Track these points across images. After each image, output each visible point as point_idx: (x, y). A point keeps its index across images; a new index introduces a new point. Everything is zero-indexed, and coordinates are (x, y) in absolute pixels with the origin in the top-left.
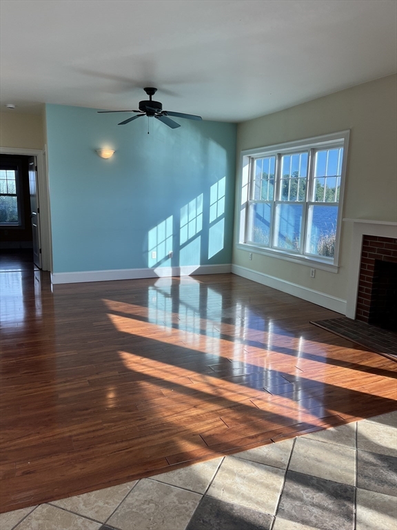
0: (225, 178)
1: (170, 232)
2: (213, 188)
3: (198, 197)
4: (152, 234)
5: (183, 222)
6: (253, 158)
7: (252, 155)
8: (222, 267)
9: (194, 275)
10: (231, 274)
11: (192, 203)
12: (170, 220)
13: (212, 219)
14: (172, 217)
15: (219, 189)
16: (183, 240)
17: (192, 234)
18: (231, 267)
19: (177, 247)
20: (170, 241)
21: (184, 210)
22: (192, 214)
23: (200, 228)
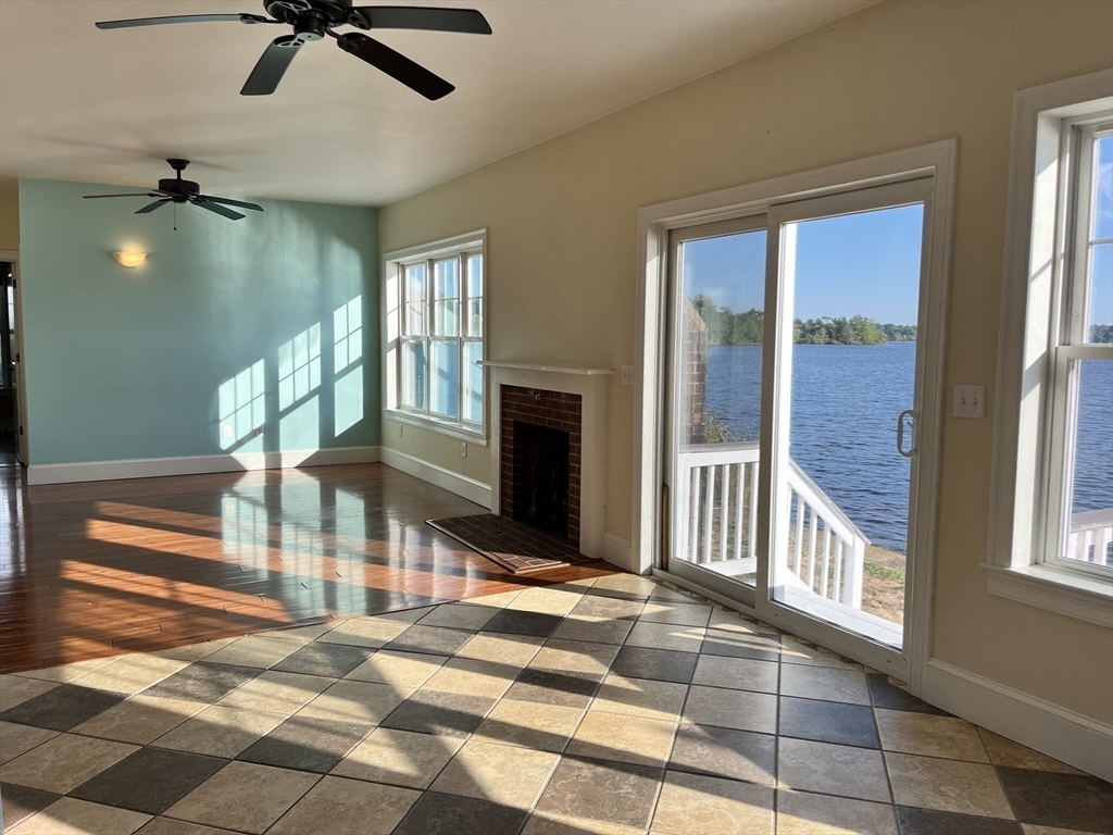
0: (360, 296)
1: (260, 386)
2: (339, 315)
3: (312, 329)
4: (225, 391)
5: (284, 370)
6: (403, 266)
7: (402, 260)
8: (361, 452)
9: (306, 467)
10: (379, 464)
11: (301, 339)
12: (259, 367)
13: (339, 365)
14: (262, 362)
15: (349, 316)
16: (285, 401)
17: (301, 393)
18: (379, 452)
19: (275, 415)
20: (260, 404)
21: (284, 351)
22: (302, 358)
23: (316, 382)
